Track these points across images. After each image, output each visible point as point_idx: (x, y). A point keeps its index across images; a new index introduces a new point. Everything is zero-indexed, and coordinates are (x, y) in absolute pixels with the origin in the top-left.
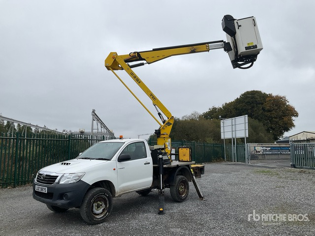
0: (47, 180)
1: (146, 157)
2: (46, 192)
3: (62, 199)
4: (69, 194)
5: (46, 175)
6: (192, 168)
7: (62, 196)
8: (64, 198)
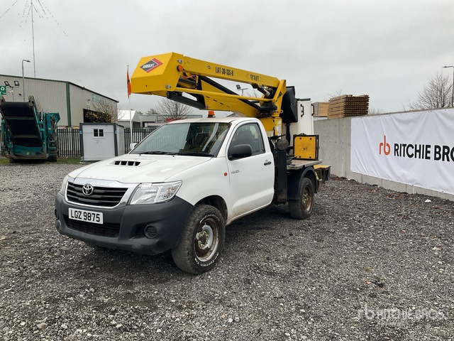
0: (100, 196)
1: (264, 151)
2: (101, 222)
3: (143, 235)
4: (157, 226)
5: (95, 188)
6: (316, 170)
7: (139, 230)
8: (147, 235)
